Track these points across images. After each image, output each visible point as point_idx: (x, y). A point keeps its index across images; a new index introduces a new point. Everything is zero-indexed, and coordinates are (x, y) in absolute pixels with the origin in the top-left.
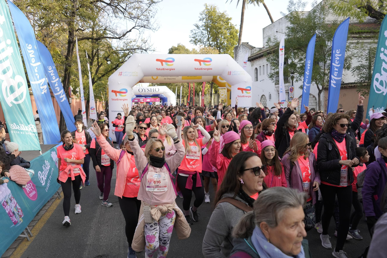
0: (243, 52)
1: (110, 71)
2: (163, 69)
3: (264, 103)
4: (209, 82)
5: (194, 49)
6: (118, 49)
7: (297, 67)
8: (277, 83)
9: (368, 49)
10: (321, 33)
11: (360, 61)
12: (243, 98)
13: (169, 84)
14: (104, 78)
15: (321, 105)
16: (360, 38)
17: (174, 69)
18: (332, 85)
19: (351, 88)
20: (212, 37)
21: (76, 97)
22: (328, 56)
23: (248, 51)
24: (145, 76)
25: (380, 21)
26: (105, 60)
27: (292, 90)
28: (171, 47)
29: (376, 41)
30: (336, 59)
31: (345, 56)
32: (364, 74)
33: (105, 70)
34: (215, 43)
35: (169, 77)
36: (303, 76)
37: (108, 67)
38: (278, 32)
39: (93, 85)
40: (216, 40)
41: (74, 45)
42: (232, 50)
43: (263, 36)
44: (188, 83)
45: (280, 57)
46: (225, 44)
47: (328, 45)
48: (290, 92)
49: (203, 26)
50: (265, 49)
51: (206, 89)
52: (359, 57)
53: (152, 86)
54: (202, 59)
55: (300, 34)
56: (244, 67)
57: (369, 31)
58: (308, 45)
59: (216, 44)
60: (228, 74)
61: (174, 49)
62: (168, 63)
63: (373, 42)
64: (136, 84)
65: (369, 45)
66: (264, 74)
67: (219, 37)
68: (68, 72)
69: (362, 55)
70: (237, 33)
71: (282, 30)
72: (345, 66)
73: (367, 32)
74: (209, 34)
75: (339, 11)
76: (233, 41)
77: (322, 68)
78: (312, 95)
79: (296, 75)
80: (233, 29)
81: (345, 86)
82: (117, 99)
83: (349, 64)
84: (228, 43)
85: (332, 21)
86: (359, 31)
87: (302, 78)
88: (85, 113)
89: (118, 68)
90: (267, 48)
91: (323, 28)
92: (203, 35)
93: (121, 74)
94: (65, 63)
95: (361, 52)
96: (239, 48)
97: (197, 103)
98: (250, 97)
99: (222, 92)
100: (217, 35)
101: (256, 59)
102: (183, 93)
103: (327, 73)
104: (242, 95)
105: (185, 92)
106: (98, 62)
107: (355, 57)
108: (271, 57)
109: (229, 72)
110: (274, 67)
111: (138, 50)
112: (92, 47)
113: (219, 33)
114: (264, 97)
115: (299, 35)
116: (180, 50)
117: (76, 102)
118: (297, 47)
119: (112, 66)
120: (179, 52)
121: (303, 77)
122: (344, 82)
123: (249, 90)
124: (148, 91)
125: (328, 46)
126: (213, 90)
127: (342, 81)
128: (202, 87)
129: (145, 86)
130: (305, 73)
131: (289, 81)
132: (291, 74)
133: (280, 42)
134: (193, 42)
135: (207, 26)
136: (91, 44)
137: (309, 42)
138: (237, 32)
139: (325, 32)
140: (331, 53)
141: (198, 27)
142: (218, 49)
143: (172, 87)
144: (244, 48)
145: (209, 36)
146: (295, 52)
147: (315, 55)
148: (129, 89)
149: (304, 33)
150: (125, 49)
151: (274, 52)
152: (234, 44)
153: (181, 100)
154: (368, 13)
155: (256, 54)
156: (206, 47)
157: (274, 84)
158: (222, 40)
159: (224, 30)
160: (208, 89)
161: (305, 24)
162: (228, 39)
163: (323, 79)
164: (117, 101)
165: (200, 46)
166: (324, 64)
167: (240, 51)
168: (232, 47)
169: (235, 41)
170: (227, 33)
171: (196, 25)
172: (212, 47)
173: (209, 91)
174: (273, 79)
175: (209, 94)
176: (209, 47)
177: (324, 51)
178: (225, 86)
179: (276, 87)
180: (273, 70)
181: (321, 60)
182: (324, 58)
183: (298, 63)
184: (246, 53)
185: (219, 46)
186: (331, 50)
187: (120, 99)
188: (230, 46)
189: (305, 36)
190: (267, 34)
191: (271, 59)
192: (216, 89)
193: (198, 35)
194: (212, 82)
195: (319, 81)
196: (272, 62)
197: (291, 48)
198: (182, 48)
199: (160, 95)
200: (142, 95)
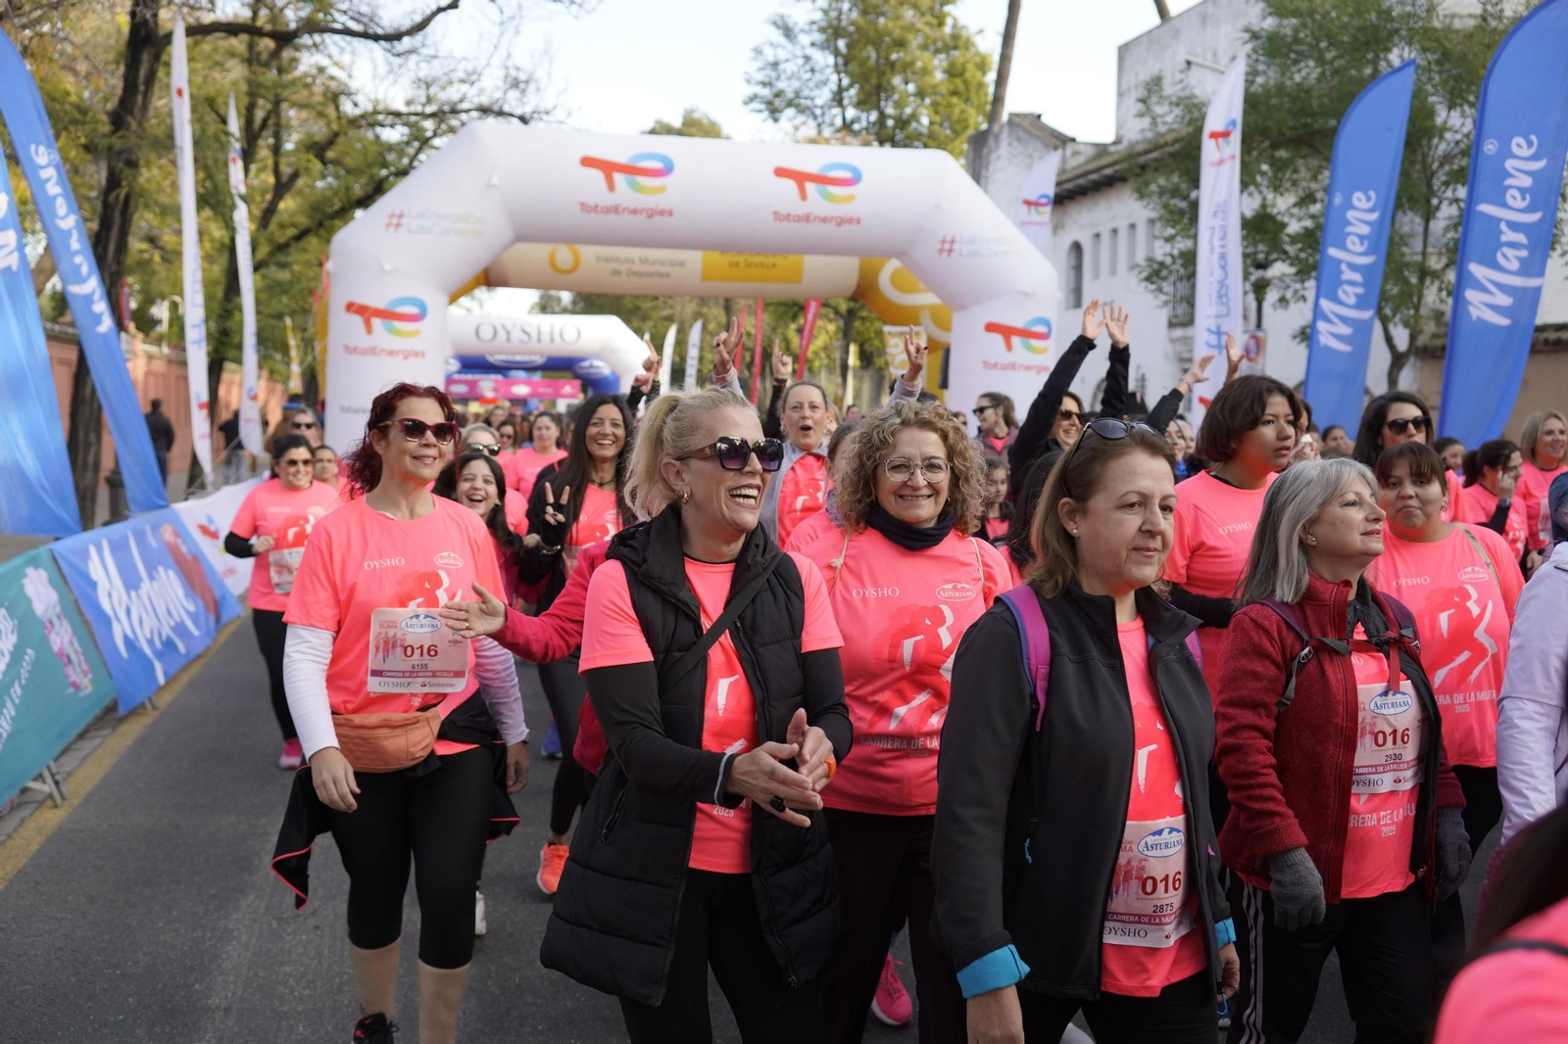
0: (1015, 161)
1: (337, 212)
2: (616, 209)
4: (837, 312)
7: (1288, 235)
8: (1183, 317)
12: (1009, 373)
14: (305, 248)
17: (670, 213)
18: (1474, 313)
19: (1555, 351)
20: (857, 86)
21: (147, 347)
22: (1446, 184)
23: (1037, 155)
24: (520, 238)
26: (311, 157)
27: (1255, 348)
34: (874, 116)
35: (637, 266)
36: (1316, 279)
38: (1193, 67)
40: (879, 100)
41: (157, 58)
43: (1119, 85)
44: (728, 307)
45: (1208, 174)
46: (918, 122)
47: (1451, 122)
49: (815, 27)
50: (1123, 151)
51: (819, 342)
54: (812, 168)
55: (1307, 66)
59: (874, 124)
60: (941, 251)
62: (641, 180)
64: (465, 294)
66: (1113, 272)
67: (893, 89)
68: (122, 196)
70: (984, 73)
71: (1215, 54)
74: (842, 68)
76: (962, 112)
77: (1413, 241)
79: (1279, 269)
82: (373, 351)
84: (937, 119)
85: (1471, 16)
87: (1311, 289)
89: (381, 198)
90: (1132, 145)
91: (1429, 39)
92: (813, 71)
93: (396, 221)
94: (110, 148)
96: (991, 142)
100: (883, 73)
101: (1079, 198)
102: (701, 359)
104: (1005, 359)
106: (276, 172)
109: (943, 242)
110: (1173, 227)
111: (484, 115)
112: (250, 83)
113: (893, 65)
115: (1304, 73)
118: (1288, 133)
119: (348, 189)
123: (1043, 337)
124: (525, 338)
125: (1449, 130)
126: (853, 349)
128: (800, 331)
132: (1252, 270)
133: (1209, 102)
134: (763, 106)
135: (833, 31)
136: (246, 72)
138: (982, 67)
139: (1437, 62)
140: (1462, 169)
141: (788, 32)
142: (887, 143)
143: (650, 324)
144: (1019, 140)
145: (840, 80)
146: (1280, 159)
148: (433, 305)
149: (1331, 63)
150: (419, 109)
152: (966, 127)
156: (827, 132)
157: (1164, 322)
158: (908, 105)
159: (918, 53)
160: (825, 348)
161: (1338, 18)
162: (939, 98)
163: (1415, 299)
164: (370, 358)
165: (797, 128)
166: (1418, 220)
167: (998, 158)
168: (957, 143)
169: (971, 111)
170: (935, 68)
171: (780, 22)
172: (856, 134)
173: (829, 357)
174: (1160, 290)
175: (831, 371)
176: (839, 135)
177: (1425, 156)
178: (917, 323)
179: (1178, 340)
180: (1169, 239)
181: (1410, 199)
182: (1424, 190)
183: (1291, 215)
184: (1029, 167)
185: (890, 131)
186: (1464, 153)
187: (388, 348)
188: (946, 137)
189: (1337, 79)
190: (1137, 75)
191: (1159, 187)
192: (867, 347)
193: (789, 73)
194: (852, 304)
195: (1399, 307)
196: (1163, 201)
197: (1259, 138)
198: (707, 132)
199: (586, 364)
200: (491, 359)
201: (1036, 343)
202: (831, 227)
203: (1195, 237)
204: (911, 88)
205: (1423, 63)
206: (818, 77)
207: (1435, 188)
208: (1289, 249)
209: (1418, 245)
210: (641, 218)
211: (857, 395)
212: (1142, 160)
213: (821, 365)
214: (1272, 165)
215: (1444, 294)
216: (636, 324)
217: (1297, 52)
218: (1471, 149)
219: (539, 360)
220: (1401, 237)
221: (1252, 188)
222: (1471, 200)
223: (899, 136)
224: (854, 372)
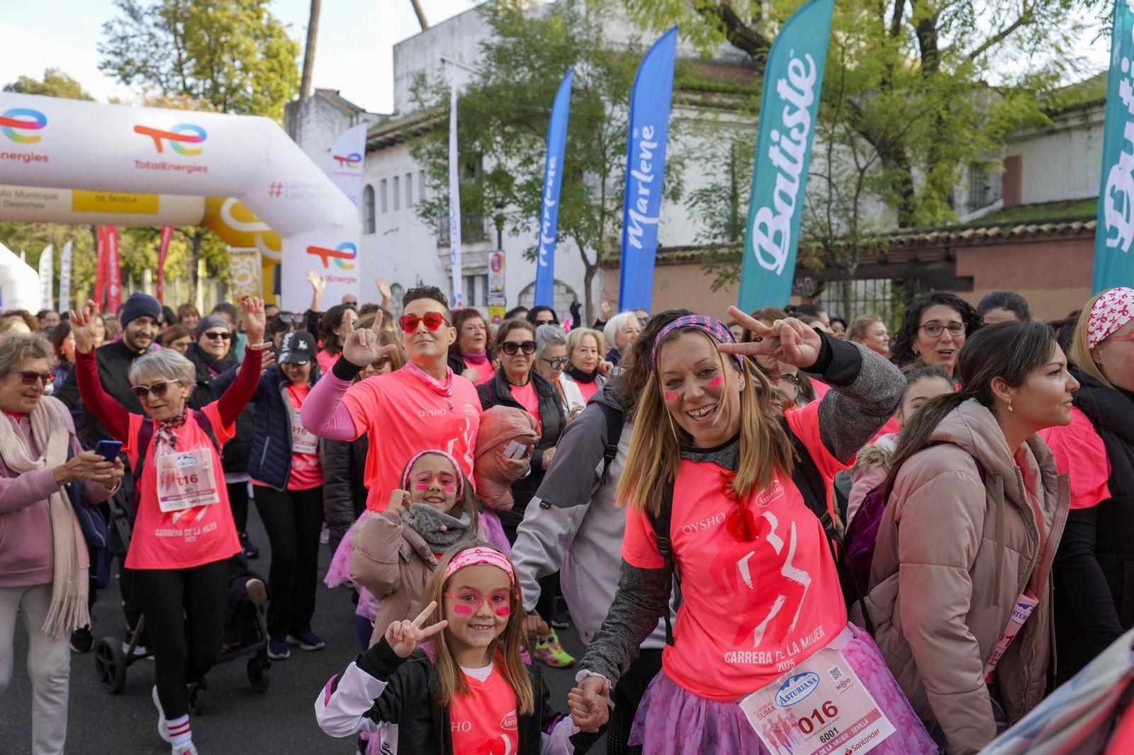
0: (321, 125)
4: (186, 234)
5: (115, 102)
7: (516, 185)
8: (444, 240)
9: (731, 138)
10: (593, 77)
11: (710, 174)
16: (704, 106)
17: (45, 159)
18: (633, 242)
19: (684, 264)
20: (194, 61)
22: (614, 154)
23: (337, 121)
25: (762, 52)
27: (497, 264)
28: (14, 81)
31: (667, 158)
32: (721, 215)
34: (209, 83)
35: (13, 198)
36: (536, 216)
38: (447, 65)
40: (212, 72)
43: (395, 73)
44: (93, 231)
46: (245, 90)
47: (614, 114)
48: (490, 273)
49: (157, 12)
50: (401, 120)
51: (172, 258)
52: (708, 160)
54: (164, 127)
55: (523, 71)
56: (336, 173)
57: (730, 88)
59: (209, 90)
60: (271, 193)
61: (30, 89)
62: (17, 130)
66: (398, 207)
67: (224, 64)
70: (294, 56)
71: (461, 56)
72: (664, 188)
73: (724, 91)
74: (180, 45)
75: (643, 13)
76: (278, 84)
77: (594, 191)
78: (564, 284)
79: (511, 208)
80: (280, 37)
81: (665, 255)
83: (678, 184)
84: (259, 89)
85: (623, 44)
86: (702, 84)
87: (533, 223)
90: (406, 116)
91: (599, 58)
92: (156, 45)
95: (712, 147)
96: (303, 109)
98: (354, 280)
99: (243, 267)
100: (215, 52)
101: (370, 153)
102: (72, 272)
103: (612, 208)
107: (697, 159)
108: (428, 145)
109: (273, 186)
110: (439, 179)
113: (222, 45)
115: (521, 75)
118: (513, 115)
121: (533, 219)
122: (661, 245)
123: (351, 256)
126: (201, 263)
127: (658, 241)
128: (158, 250)
130: (542, 202)
131: (487, 235)
132: (493, 209)
134: (116, 72)
135: (172, 15)
137: (552, 104)
138: (292, 51)
139: (605, 74)
140: (623, 145)
141: (134, 13)
142: (220, 107)
143: (25, 243)
144: (324, 108)
145: (180, 55)
146: (508, 133)
149: (539, 69)
152: (282, 96)
154: (725, 29)
155: (370, 134)
156: (171, 95)
157: (435, 244)
158: (235, 77)
159: (242, 38)
160: (178, 263)
161: (542, 40)
162: (260, 74)
163: (599, 230)
165: (145, 90)
166: (601, 180)
167: (309, 121)
168: (276, 107)
169: (285, 85)
170: (255, 51)
171: (126, 5)
172: (195, 97)
173: (181, 269)
174: (432, 222)
175: (184, 279)
176: (179, 97)
177: (600, 135)
178: (253, 245)
179: (445, 256)
180: (436, 187)
181: (593, 164)
182: (601, 158)
183: (518, 172)
185: (222, 97)
186: (623, 135)
188: (267, 102)
189: (542, 81)
190: (407, 67)
191: (427, 152)
192: (212, 261)
193: (137, 46)
194: (199, 229)
195: (589, 235)
196: (432, 160)
197: (494, 118)
198: (68, 89)
201: (344, 261)
204: (238, 64)
205: (596, 74)
206: (161, 50)
207: (607, 157)
208: (517, 194)
209: (599, 195)
210: (19, 162)
211: (206, 298)
212: (414, 128)
213: (175, 277)
214: (503, 137)
215: (616, 226)
216: (12, 244)
217: (516, 61)
218: (627, 132)
220: (588, 188)
221: (490, 153)
222: (629, 167)
223: (229, 102)
224: (203, 279)
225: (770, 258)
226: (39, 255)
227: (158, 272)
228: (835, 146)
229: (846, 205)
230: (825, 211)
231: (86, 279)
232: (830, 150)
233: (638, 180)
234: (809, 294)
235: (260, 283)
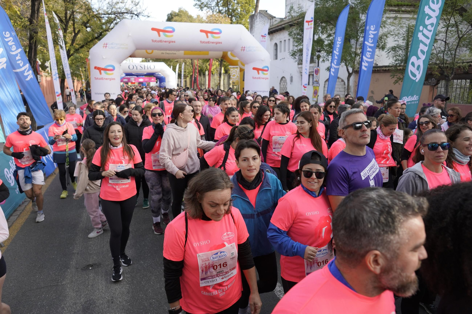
0: (261, 22)
1: (90, 41)
2: (161, 41)
3: (284, 86)
4: (218, 60)
5: (198, 16)
6: (100, 12)
7: (325, 45)
8: (300, 62)
10: (355, 4)
11: (396, 41)
12: (259, 80)
13: (167, 60)
14: (83, 49)
15: (350, 91)
16: (398, 12)
17: (175, 42)
18: (363, 68)
19: (385, 72)
21: (45, 74)
22: (361, 33)
23: (266, 21)
24: (137, 49)
26: (83, 26)
27: (317, 72)
28: (170, 12)
29: (415, 16)
30: (370, 36)
31: (381, 34)
32: (400, 56)
33: (84, 40)
34: (227, 8)
35: (168, 52)
36: (331, 55)
37: (88, 36)
39: (68, 59)
40: (228, 4)
41: (40, 4)
42: (246, 19)
43: (286, 3)
44: (191, 60)
45: (305, 31)
46: (238, 10)
47: (362, 18)
48: (315, 75)
50: (287, 20)
51: (214, 67)
52: (396, 35)
53: (146, 62)
54: (209, 30)
55: (329, 3)
56: (262, 41)
57: (410, 4)
58: (338, 17)
59: (227, 11)
60: (242, 50)
61: (174, 14)
62: (167, 34)
63: (412, 18)
64: (125, 60)
65: (407, 22)
66: (285, 51)
67: (231, 2)
68: (34, 41)
69: (399, 33)
72: (379, 45)
73: (407, 5)
76: (248, 8)
77: (353, 46)
78: (341, 79)
79: (323, 54)
81: (378, 69)
82: (102, 79)
83: (385, 44)
84: (242, 10)
86: (399, 3)
87: (330, 58)
88: (61, 96)
89: (102, 38)
90: (289, 19)
93: (106, 46)
94: (29, 28)
95: (398, 30)
96: (255, 17)
97: (202, 84)
98: (267, 78)
99: (234, 72)
101: (276, 32)
102: (185, 72)
103: (359, 53)
104: (257, 76)
105: (187, 71)
106: (74, 29)
107: (392, 35)
108: (295, 30)
109: (242, 48)
110: (298, 43)
111: (127, 14)
112: (65, 8)
114: (284, 79)
115: (328, 4)
116: (181, 16)
117: (46, 80)
118: (325, 20)
119: (93, 35)
120: (180, 19)
122: (377, 65)
123: (267, 71)
124: (141, 68)
126: (223, 69)
127: (376, 63)
128: (209, 65)
129: (137, 61)
130: (333, 51)
131: (314, 61)
132: (316, 53)
133: (305, 13)
134: (199, 7)
136: (64, 4)
137: (339, 14)
139: (359, 3)
140: (364, 29)
142: (230, 16)
143: (173, 63)
144: (262, 17)
146: (323, 26)
147: (346, 30)
148: (116, 65)
149: (335, 2)
150: (110, 12)
151: (297, 24)
152: (250, 12)
153: (183, 80)
155: (276, 25)
156: (215, 13)
157: (296, 64)
158: (235, 6)
160: (216, 68)
162: (243, 5)
164: (101, 80)
165: (207, 12)
166: (356, 42)
167: (257, 22)
168: (247, 16)
169: (251, 8)
172: (222, 14)
173: (217, 71)
174: (295, 58)
175: (217, 74)
176: (218, 14)
177: (356, 26)
178: (238, 65)
179: (299, 68)
180: (296, 46)
182: (356, 34)
183: (326, 40)
184: (264, 24)
185: (231, 13)
186: (364, 26)
187: (106, 78)
191: (294, 33)
192: (226, 68)
194: (222, 59)
195: (350, 63)
196: (296, 37)
197: (318, 21)
198: (185, 14)
199: (156, 74)
200: (133, 73)
201: (265, 72)
202: (214, 44)
203: (303, 45)
205: (355, 3)
207: (359, 34)
208: (325, 48)
210: (167, 43)
211: (224, 79)
212: (291, 23)
213: (215, 73)
214: (321, 28)
216: (169, 63)
219: (145, 73)
220: (351, 45)
221: (316, 33)
223: (233, 14)
224: (223, 74)
225: (414, 75)
226: (176, 66)
227: (210, 71)
228: (450, 28)
229: (451, 52)
230: (442, 55)
231: (189, 74)
232: (447, 30)
233: (368, 45)
234: (433, 85)
235: (239, 77)
